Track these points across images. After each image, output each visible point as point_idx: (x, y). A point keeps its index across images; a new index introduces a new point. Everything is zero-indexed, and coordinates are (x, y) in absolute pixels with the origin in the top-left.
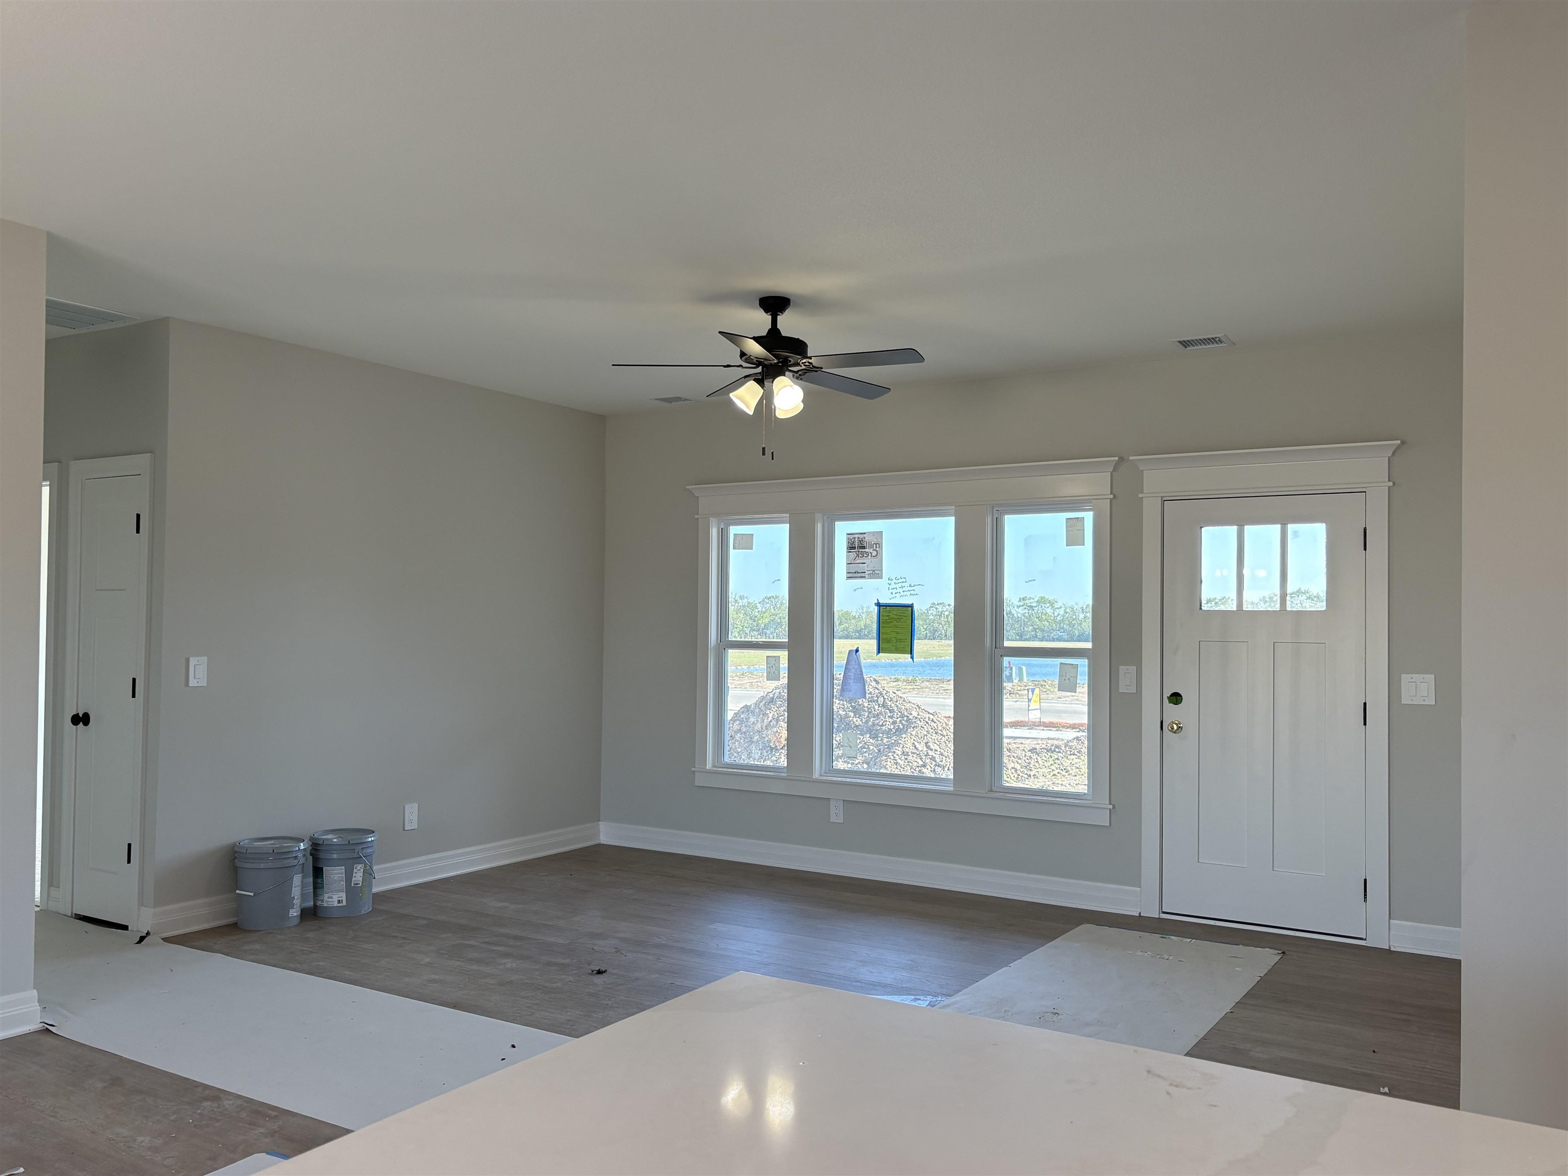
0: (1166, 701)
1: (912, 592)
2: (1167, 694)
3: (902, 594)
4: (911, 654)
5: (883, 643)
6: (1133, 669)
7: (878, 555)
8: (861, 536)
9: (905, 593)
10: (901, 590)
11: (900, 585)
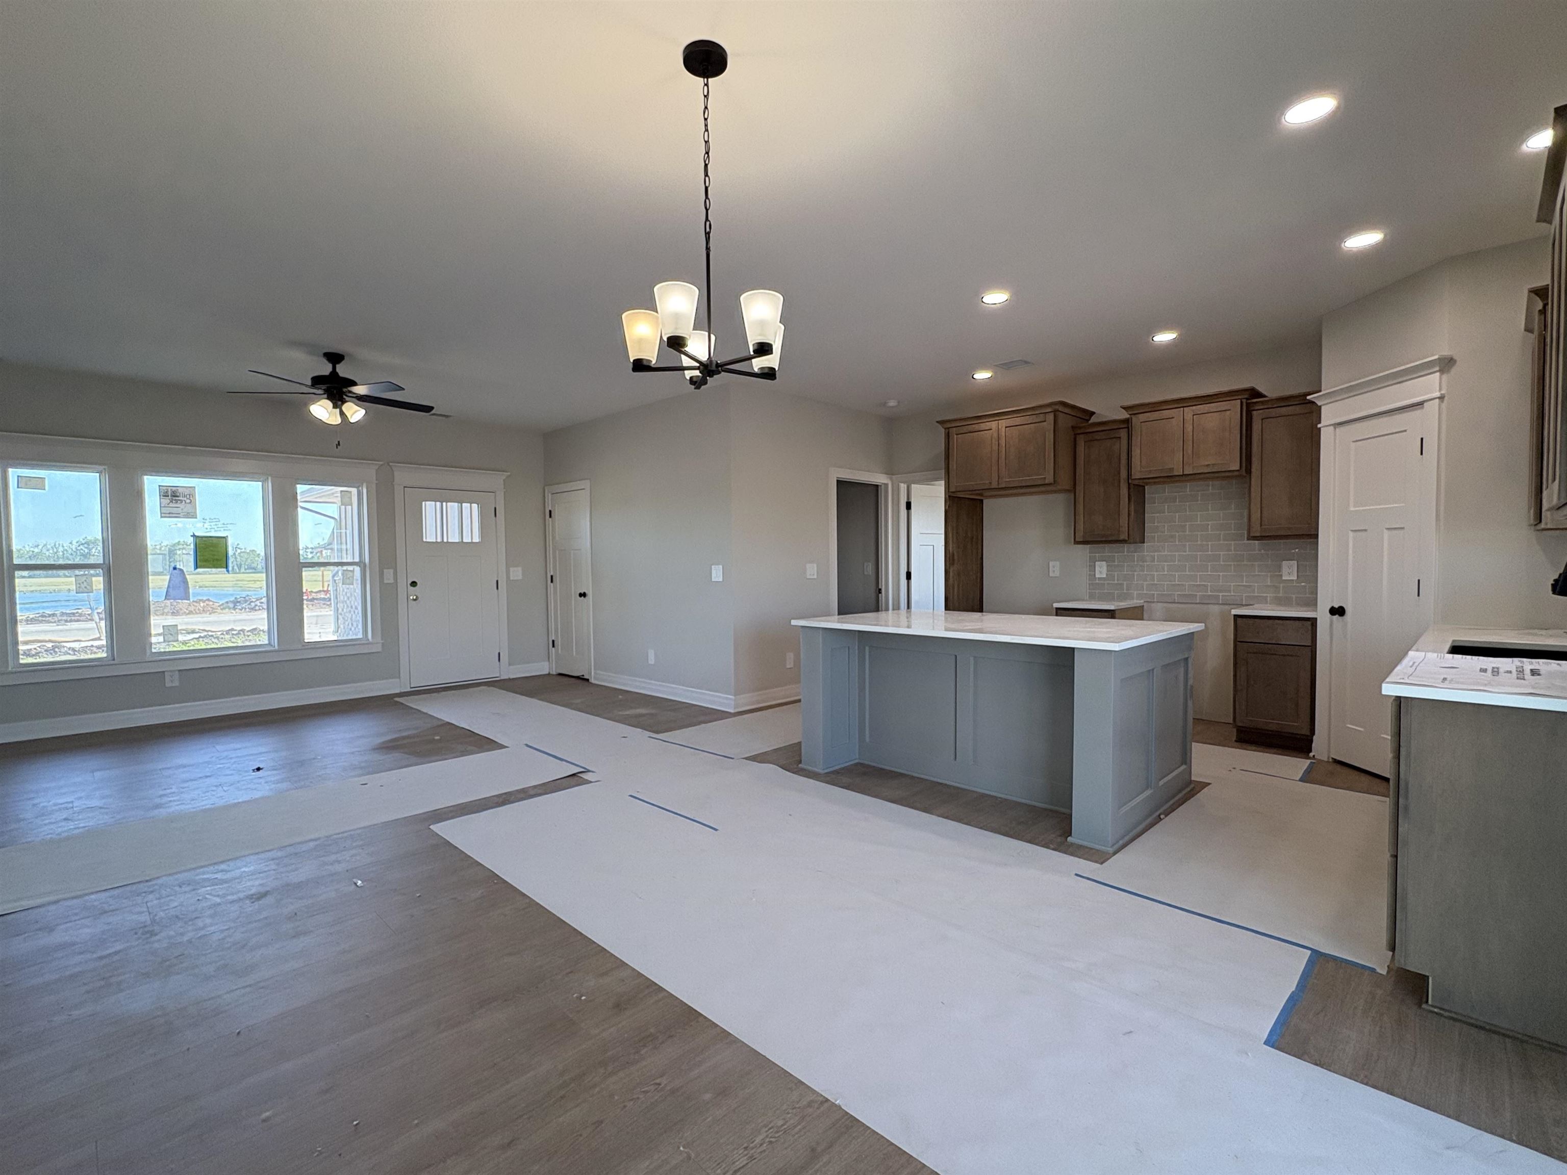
0: (409, 585)
1: (226, 528)
2: (409, 582)
3: (216, 529)
4: (227, 568)
5: (200, 561)
6: (391, 571)
7: (192, 502)
8: (174, 488)
9: (219, 529)
10: (215, 527)
11: (214, 523)
